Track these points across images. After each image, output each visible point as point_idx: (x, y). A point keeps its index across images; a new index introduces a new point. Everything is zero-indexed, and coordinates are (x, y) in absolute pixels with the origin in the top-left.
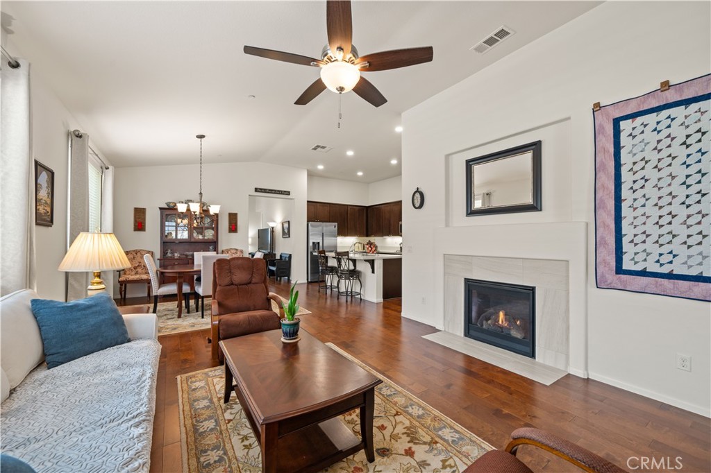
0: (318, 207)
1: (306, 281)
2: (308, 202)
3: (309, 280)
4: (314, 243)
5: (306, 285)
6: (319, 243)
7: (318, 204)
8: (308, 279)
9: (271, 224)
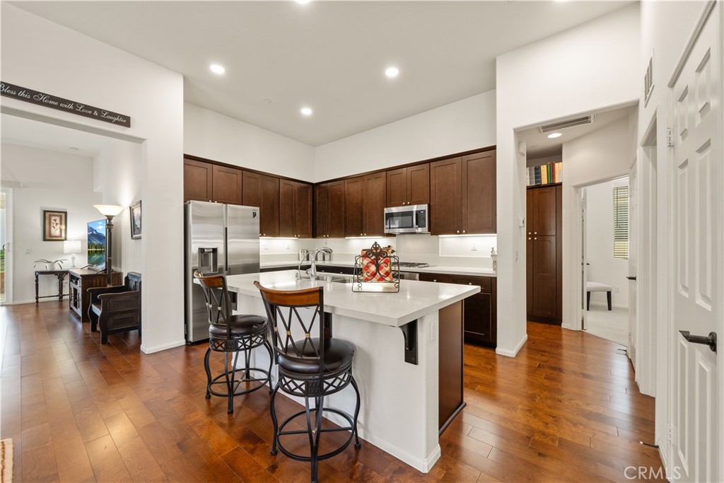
0: (215, 172)
1: (183, 342)
2: (186, 157)
3: (191, 339)
4: (202, 250)
5: (182, 352)
6: (215, 251)
7: (215, 167)
8: (186, 336)
9: (106, 210)
